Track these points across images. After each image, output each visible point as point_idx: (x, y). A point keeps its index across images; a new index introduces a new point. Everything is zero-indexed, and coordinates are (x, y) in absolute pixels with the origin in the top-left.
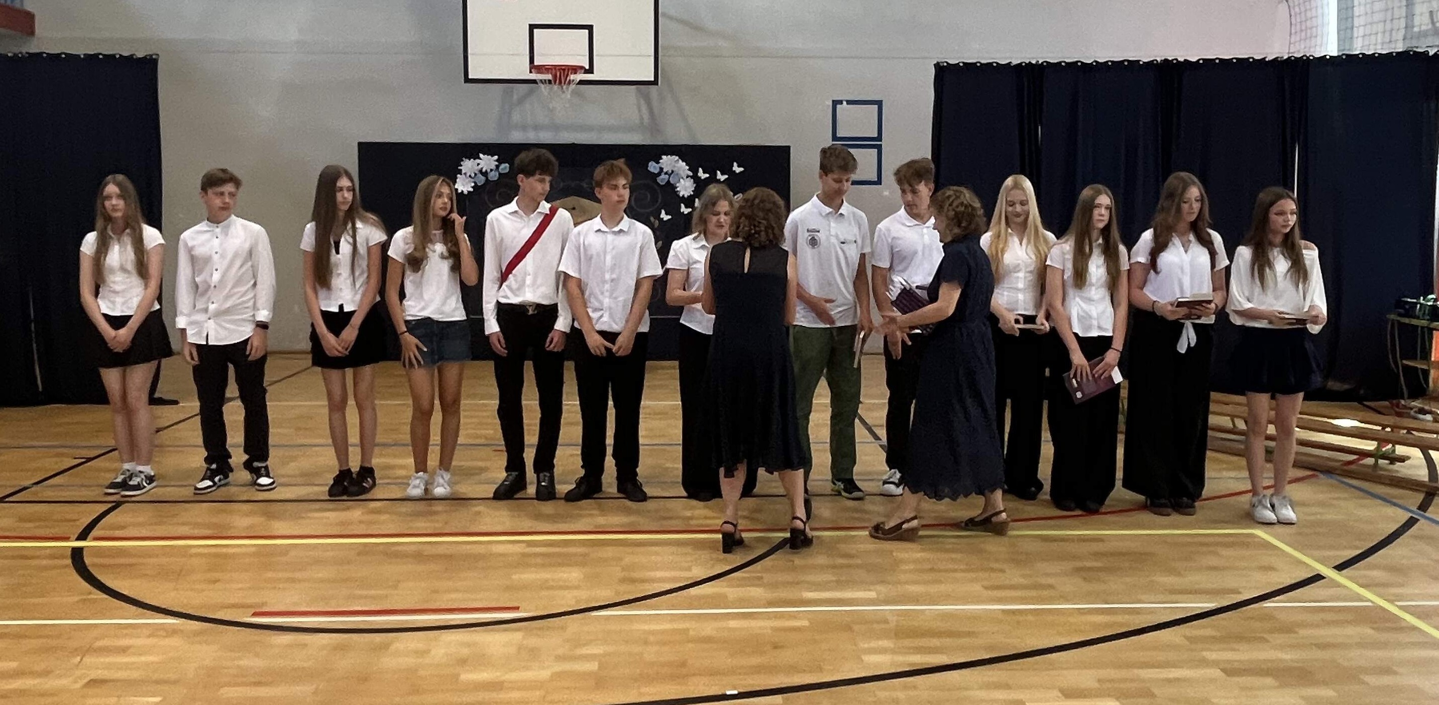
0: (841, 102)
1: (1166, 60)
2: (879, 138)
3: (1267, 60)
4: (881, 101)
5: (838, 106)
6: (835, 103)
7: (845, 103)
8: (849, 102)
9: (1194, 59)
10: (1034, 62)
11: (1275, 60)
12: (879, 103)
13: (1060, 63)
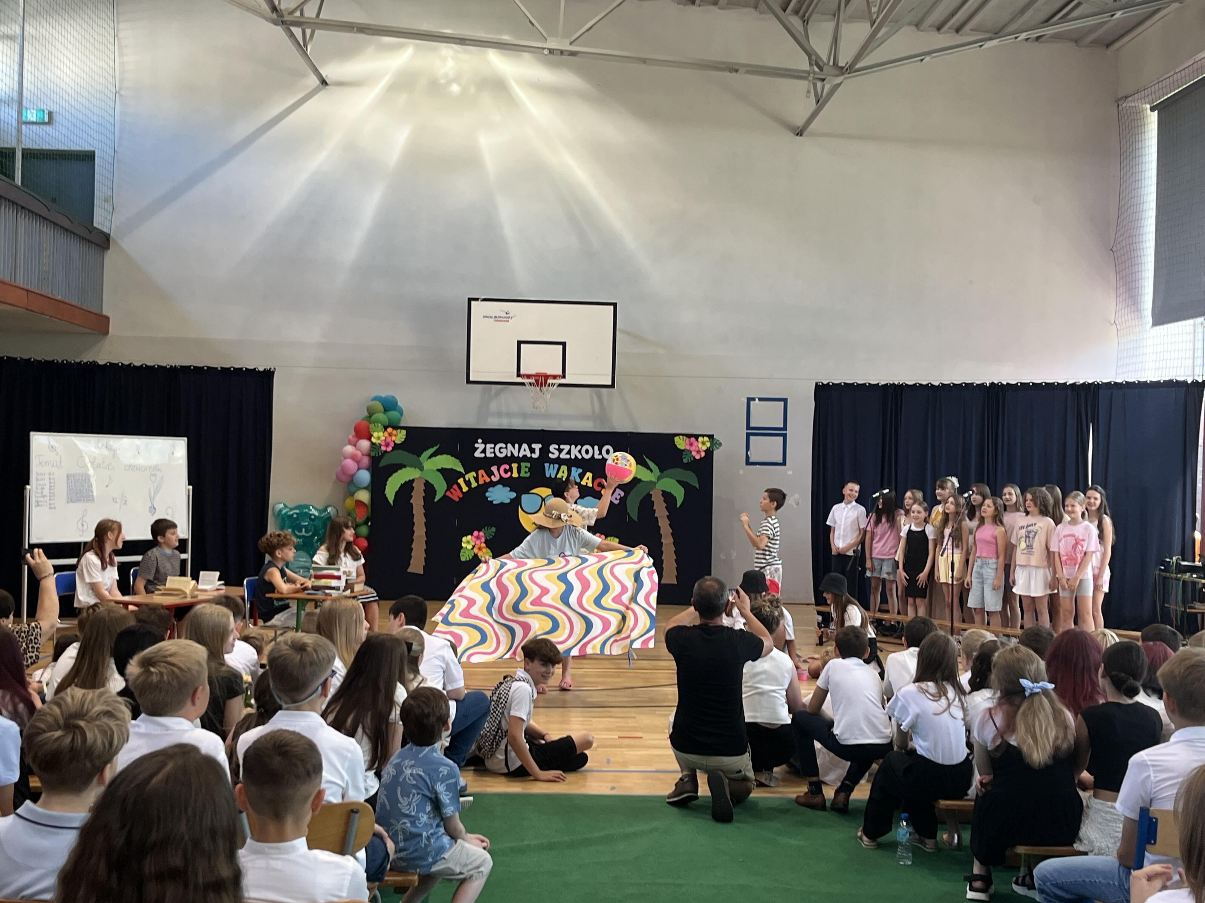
0: (754, 399)
1: (993, 383)
2: (785, 428)
3: (1068, 384)
4: (787, 399)
5: (752, 402)
6: (749, 400)
7: (757, 400)
8: (760, 399)
9: (1014, 382)
10: (896, 383)
11: (1074, 384)
12: (785, 401)
13: (916, 384)
